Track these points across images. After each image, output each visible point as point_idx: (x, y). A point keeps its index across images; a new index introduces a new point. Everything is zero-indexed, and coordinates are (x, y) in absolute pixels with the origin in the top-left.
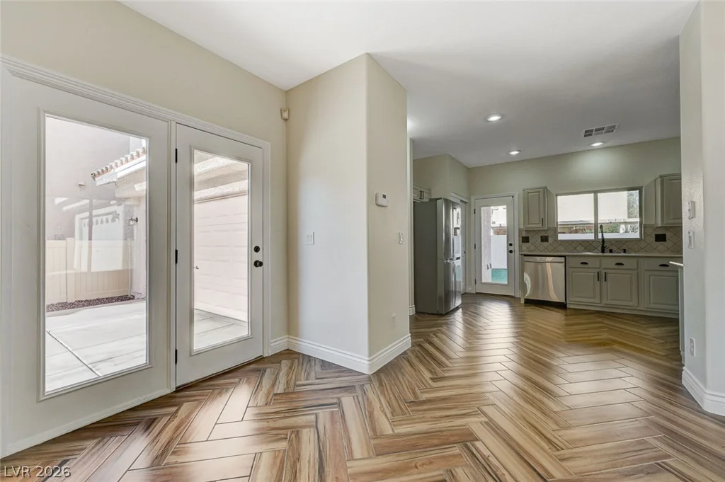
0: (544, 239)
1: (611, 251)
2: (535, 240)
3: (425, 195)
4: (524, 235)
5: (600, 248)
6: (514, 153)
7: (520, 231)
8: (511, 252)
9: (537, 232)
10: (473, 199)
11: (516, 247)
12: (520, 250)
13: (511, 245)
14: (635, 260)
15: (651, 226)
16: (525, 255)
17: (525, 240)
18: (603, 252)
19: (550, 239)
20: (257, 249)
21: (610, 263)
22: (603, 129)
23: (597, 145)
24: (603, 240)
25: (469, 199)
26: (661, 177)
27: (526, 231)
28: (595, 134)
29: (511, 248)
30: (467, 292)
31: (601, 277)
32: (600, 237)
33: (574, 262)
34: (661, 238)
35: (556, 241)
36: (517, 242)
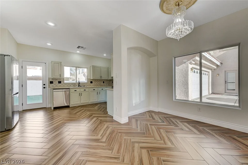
0: (60, 82)
1: (81, 86)
2: (56, 83)
4: (51, 80)
5: (78, 85)
6: (49, 44)
7: (49, 79)
8: (44, 88)
9: (56, 79)
10: (21, 60)
11: (47, 86)
12: (49, 87)
13: (44, 85)
14: (88, 89)
15: (90, 79)
16: (54, 89)
17: (51, 82)
18: (79, 86)
19: (62, 82)
21: (82, 90)
22: (83, 47)
23: (78, 52)
26: (93, 66)
27: (52, 79)
28: (80, 48)
29: (45, 86)
31: (80, 95)
32: (78, 82)
33: (72, 91)
34: (91, 82)
35: (64, 83)
36: (47, 83)
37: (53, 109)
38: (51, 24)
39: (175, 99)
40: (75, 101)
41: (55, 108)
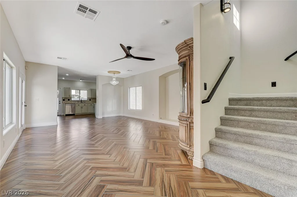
0: (69, 100)
1: (83, 102)
2: (66, 100)
4: (63, 99)
5: (80, 102)
7: (62, 98)
8: (60, 103)
9: (67, 98)
11: (61, 102)
12: (63, 103)
14: (87, 104)
15: (89, 98)
16: (65, 104)
17: (64, 100)
21: (83, 105)
24: (81, 100)
26: (91, 89)
29: (60, 102)
31: (82, 108)
32: (80, 100)
33: (77, 105)
34: (90, 100)
35: (71, 100)
36: (61, 100)
37: (65, 115)
38: (67, 75)
39: (130, 109)
40: (78, 111)
41: (67, 115)
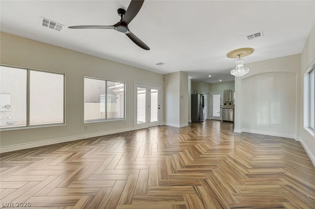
0: (230, 104)
2: (228, 104)
3: (195, 92)
6: (221, 81)
8: (221, 108)
9: (228, 102)
10: (211, 92)
11: (222, 106)
12: (224, 107)
17: (225, 104)
19: (232, 104)
20: (159, 106)
25: (210, 92)
27: (225, 102)
30: (209, 119)
37: (222, 121)
